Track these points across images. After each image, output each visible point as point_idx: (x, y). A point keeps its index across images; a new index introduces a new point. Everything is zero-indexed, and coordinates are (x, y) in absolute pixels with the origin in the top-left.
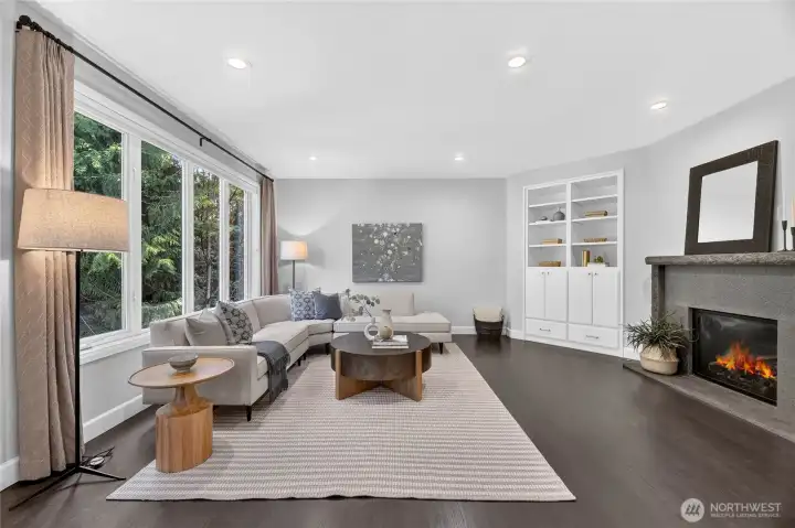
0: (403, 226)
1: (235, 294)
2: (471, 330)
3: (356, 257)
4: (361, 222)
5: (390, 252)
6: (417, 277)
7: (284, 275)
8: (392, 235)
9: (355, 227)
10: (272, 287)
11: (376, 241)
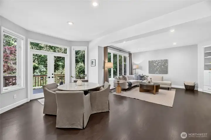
0: (162, 60)
1: (125, 74)
2: (184, 87)
3: (149, 68)
4: (151, 60)
5: (158, 67)
6: (166, 72)
7: (134, 72)
8: (159, 63)
9: (149, 61)
10: (131, 74)
11: (154, 64)
